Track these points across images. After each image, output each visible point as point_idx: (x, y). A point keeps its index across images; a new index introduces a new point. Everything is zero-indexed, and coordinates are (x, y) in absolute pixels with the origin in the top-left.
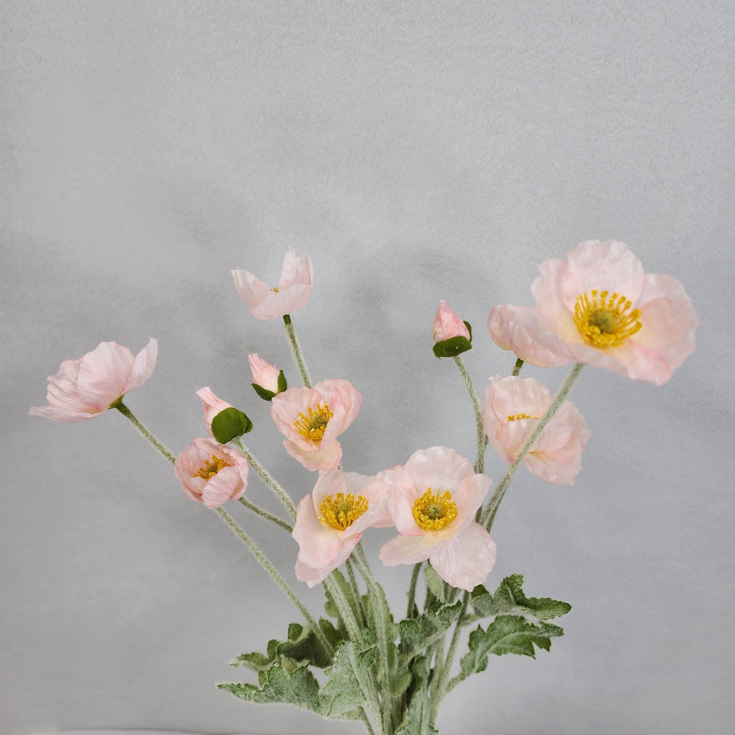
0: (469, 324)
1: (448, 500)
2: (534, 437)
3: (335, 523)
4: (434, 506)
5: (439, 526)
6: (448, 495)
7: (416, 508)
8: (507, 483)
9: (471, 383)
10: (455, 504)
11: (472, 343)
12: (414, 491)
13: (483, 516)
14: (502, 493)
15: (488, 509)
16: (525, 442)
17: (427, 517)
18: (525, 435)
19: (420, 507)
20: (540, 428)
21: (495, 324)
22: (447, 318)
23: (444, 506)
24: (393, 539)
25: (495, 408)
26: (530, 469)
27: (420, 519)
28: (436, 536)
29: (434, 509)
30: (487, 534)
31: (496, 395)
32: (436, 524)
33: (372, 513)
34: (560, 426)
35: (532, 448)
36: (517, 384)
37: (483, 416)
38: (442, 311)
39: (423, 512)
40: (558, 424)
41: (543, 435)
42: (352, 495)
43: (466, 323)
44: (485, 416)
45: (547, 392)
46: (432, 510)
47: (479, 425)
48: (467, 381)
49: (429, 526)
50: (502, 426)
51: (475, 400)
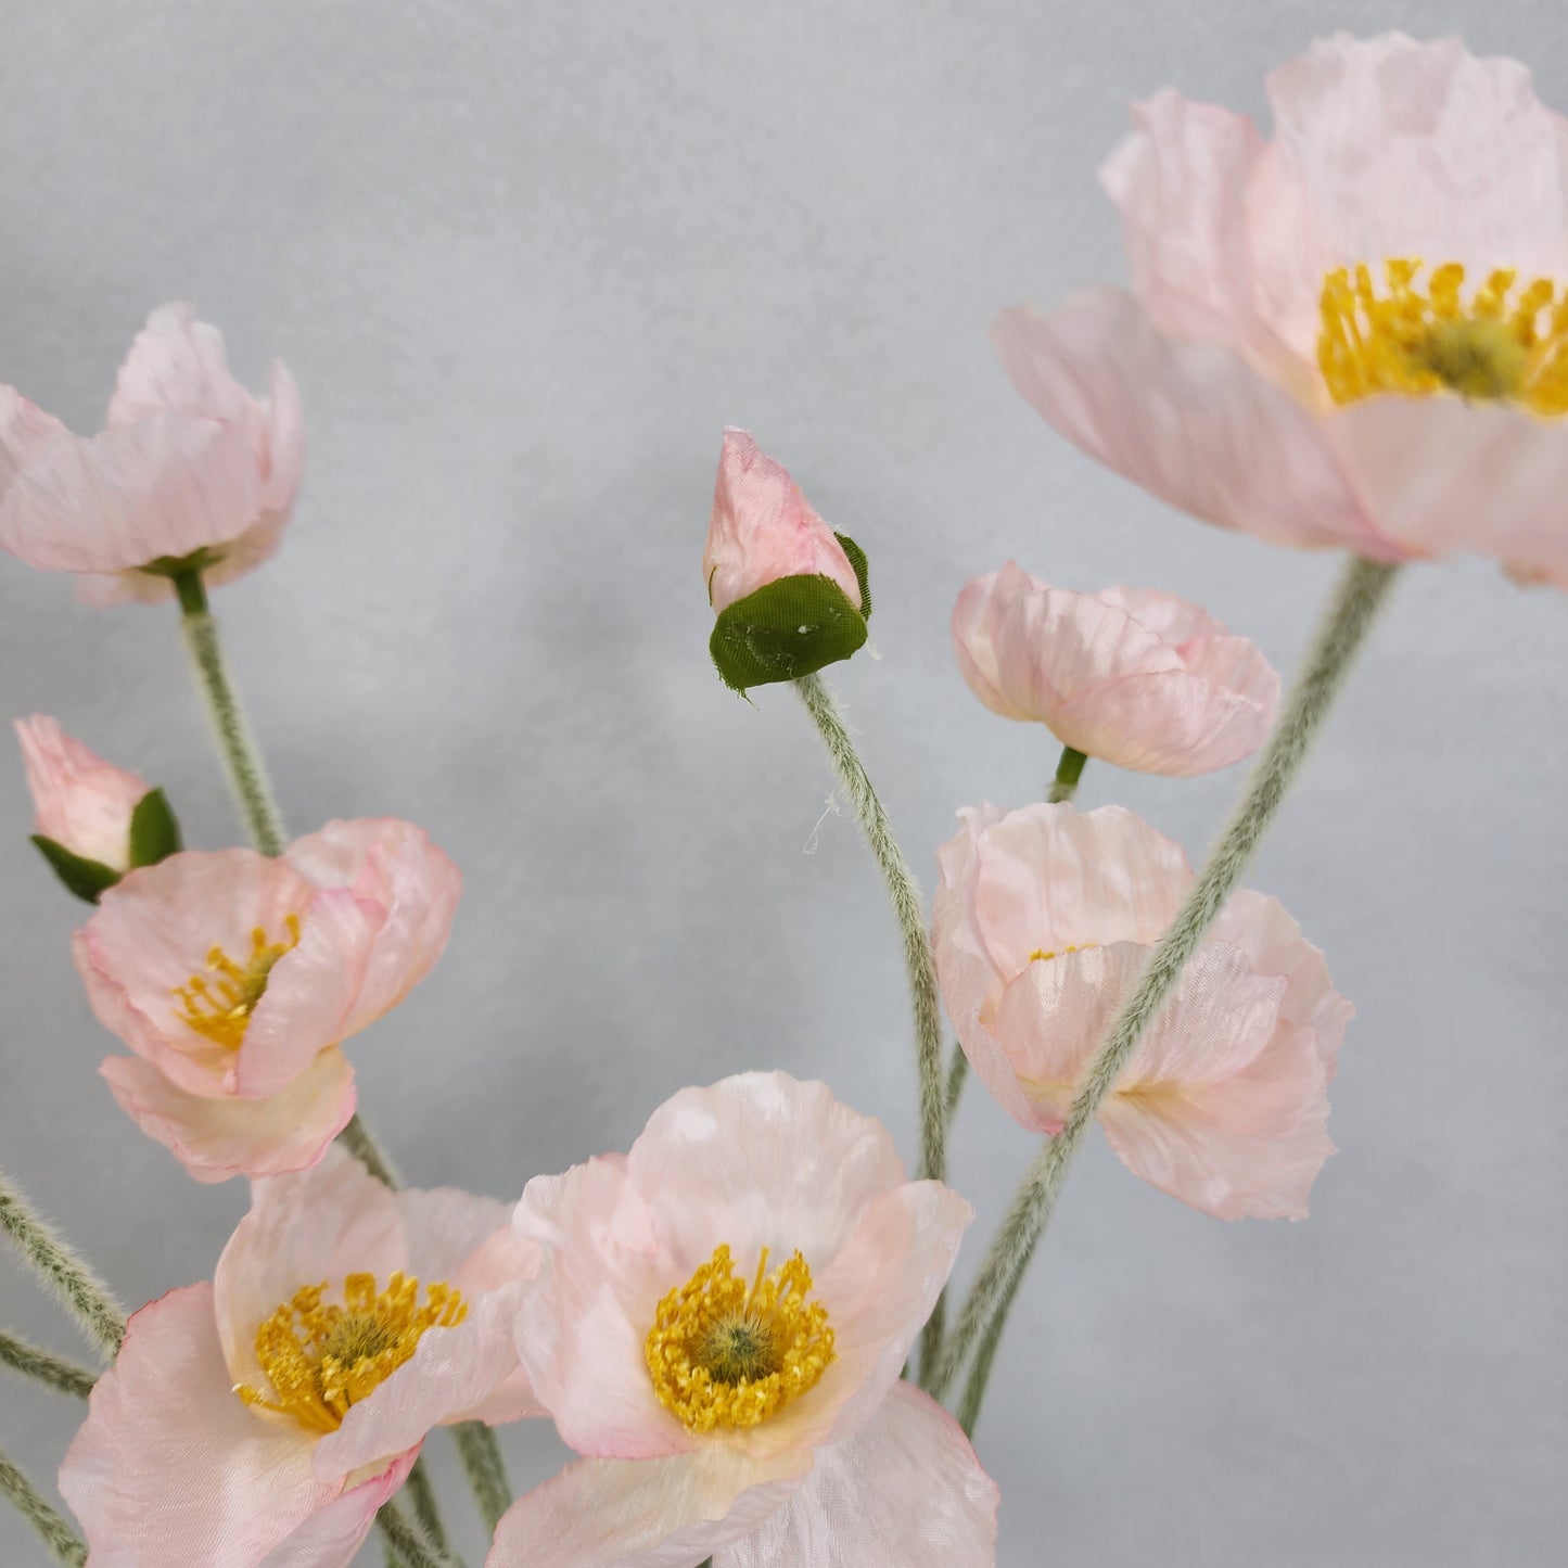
0: (856, 548)
1: (796, 1296)
2: (1136, 1018)
3: (305, 1405)
4: (734, 1322)
5: (749, 1411)
6: (797, 1274)
7: (660, 1336)
8: (1035, 1216)
9: (876, 808)
10: (823, 1314)
11: (873, 625)
12: (665, 1261)
13: (947, 1349)
14: (1018, 1256)
15: (963, 1324)
16: (1102, 1045)
17: (705, 1375)
18: (1100, 1013)
19: (676, 1331)
20: (1162, 979)
21: (980, 642)
22: (757, 498)
23: (779, 1321)
24: (565, 1471)
25: (984, 925)
26: (1124, 1157)
27: (672, 1382)
28: (742, 1453)
29: (737, 1334)
30: (960, 1438)
31: (984, 875)
32: (736, 1406)
33: (444, 1368)
34: (1237, 974)
35: (1131, 1072)
36: (1063, 835)
37: (934, 946)
38: (733, 468)
39: (692, 1350)
40: (1230, 965)
41: (1174, 1012)
42: (407, 1283)
43: (848, 545)
44: (940, 946)
45: (1172, 858)
46: (725, 1342)
47: (918, 985)
48: (862, 795)
49: (709, 1414)
50: (1008, 986)
51: (898, 882)
